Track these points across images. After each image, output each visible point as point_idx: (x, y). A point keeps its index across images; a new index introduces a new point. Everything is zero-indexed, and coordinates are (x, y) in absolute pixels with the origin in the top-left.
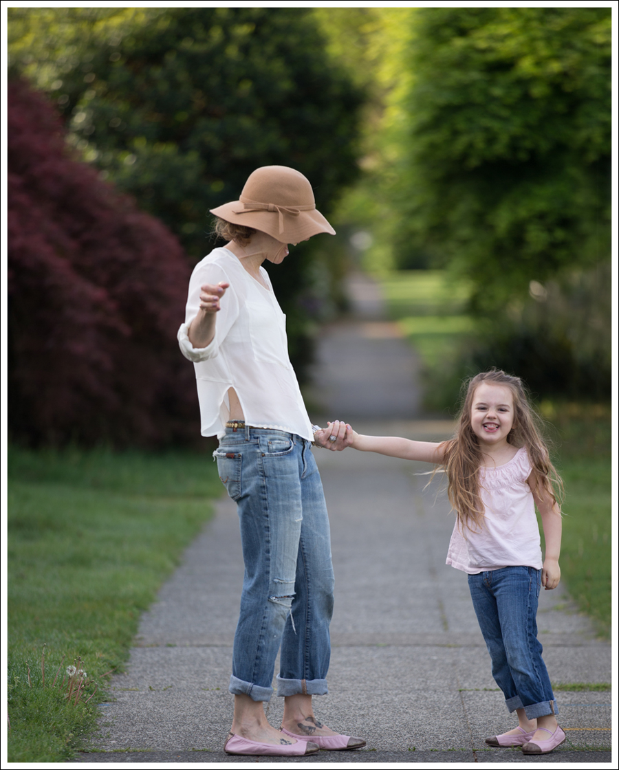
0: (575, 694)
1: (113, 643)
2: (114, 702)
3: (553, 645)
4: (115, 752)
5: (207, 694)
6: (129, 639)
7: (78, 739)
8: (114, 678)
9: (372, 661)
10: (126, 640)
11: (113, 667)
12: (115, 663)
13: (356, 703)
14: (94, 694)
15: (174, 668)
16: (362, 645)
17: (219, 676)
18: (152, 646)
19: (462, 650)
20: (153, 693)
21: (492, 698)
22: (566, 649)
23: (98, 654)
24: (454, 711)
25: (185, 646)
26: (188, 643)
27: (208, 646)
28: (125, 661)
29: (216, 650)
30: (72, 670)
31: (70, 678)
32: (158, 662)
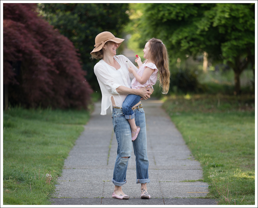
0: (192, 183)
1: (58, 168)
2: (59, 184)
3: (187, 169)
4: (61, 198)
5: (86, 182)
6: (62, 167)
7: (50, 194)
8: (59, 178)
9: (134, 173)
10: (61, 167)
11: (58, 175)
12: (58, 174)
13: (129, 185)
14: (53, 182)
15: (76, 175)
16: (131, 169)
17: (89, 177)
18: (69, 169)
19: (160, 170)
20: (70, 182)
21: (168, 184)
22: (190, 170)
23: (54, 171)
24: (158, 188)
25: (78, 169)
26: (79, 168)
27: (85, 169)
28: (61, 173)
29: (88, 170)
30: (48, 175)
31: (47, 177)
32: (71, 173)
